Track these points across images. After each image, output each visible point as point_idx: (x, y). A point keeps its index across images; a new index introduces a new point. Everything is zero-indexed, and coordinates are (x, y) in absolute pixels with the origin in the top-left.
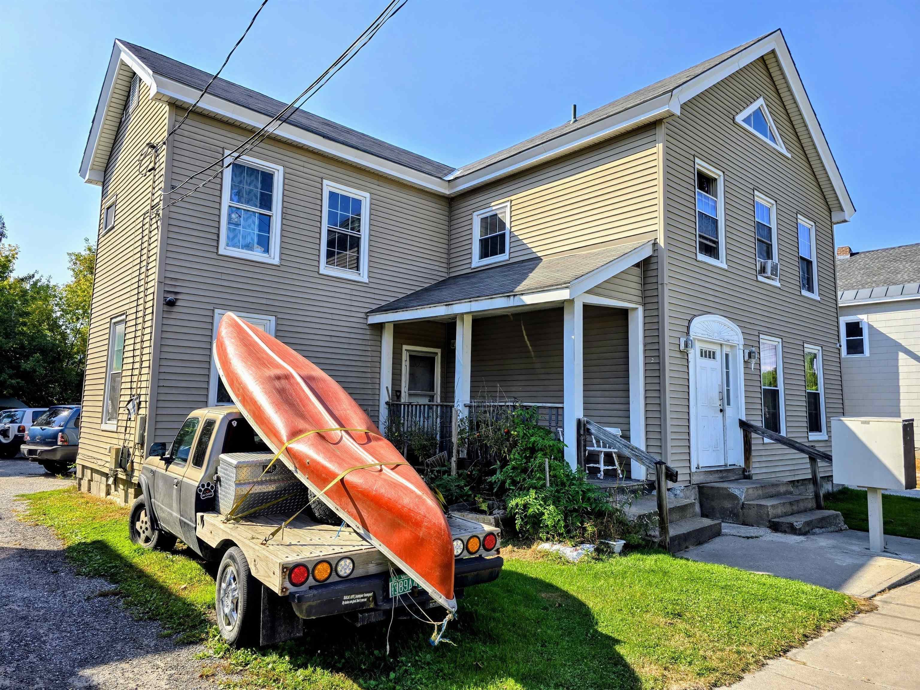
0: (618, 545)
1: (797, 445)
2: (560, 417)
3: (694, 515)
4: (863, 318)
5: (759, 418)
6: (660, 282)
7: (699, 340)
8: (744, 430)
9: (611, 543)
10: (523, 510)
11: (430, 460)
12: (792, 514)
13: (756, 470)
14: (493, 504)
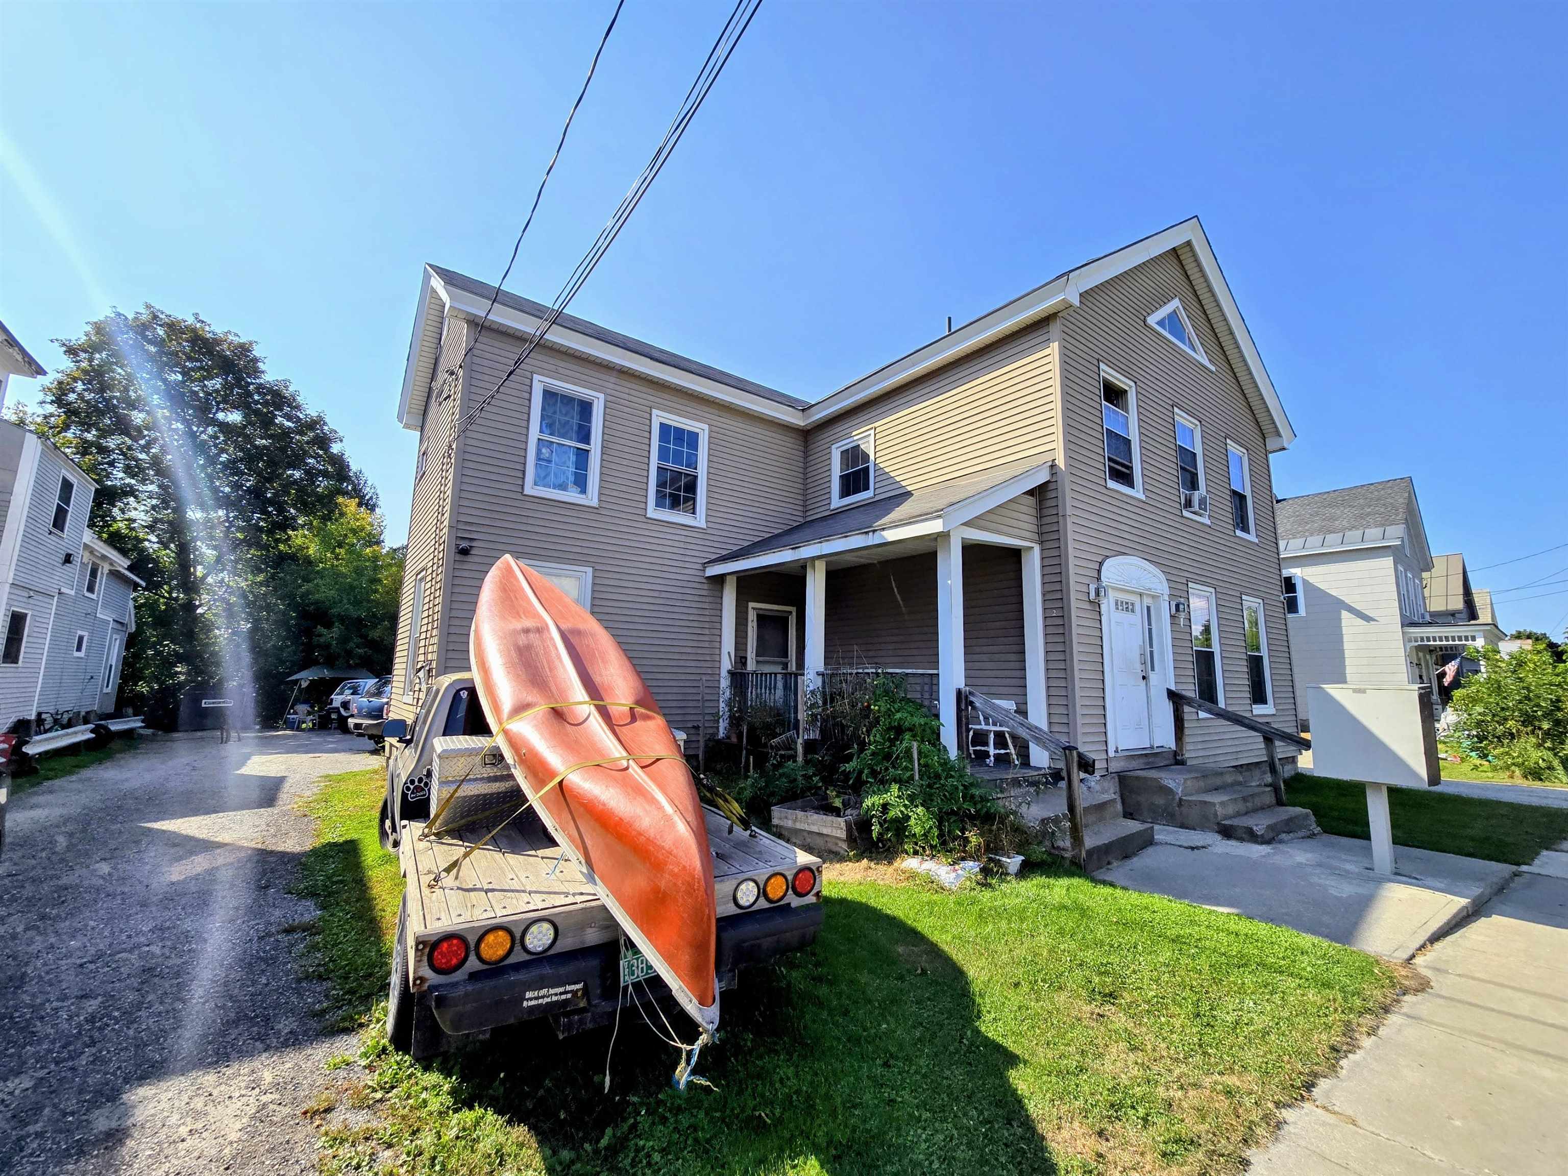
0: (1014, 862)
1: (1247, 721)
2: (934, 687)
3: (1115, 817)
4: (1296, 572)
5: (1192, 687)
6: (1060, 514)
7: (1114, 588)
8: (1173, 703)
9: (1004, 859)
10: (881, 812)
11: (774, 742)
12: (1246, 813)
13: (1191, 752)
14: (849, 799)
